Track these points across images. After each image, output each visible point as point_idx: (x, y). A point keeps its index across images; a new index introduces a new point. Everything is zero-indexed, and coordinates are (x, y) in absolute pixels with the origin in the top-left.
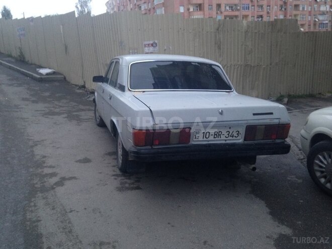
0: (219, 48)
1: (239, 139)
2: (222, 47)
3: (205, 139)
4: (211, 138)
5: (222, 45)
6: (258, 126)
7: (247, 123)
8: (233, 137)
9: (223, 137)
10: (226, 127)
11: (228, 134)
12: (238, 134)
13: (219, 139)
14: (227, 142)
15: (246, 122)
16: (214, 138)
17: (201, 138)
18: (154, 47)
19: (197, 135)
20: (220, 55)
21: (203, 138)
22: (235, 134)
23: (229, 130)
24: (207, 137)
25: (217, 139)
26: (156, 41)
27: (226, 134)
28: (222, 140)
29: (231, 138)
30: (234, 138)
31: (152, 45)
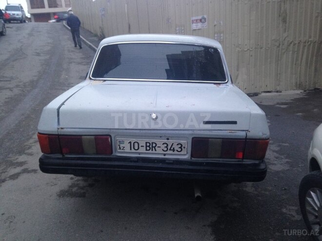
0: (284, 21)
1: (185, 155)
2: (288, 20)
3: (133, 151)
4: (142, 150)
5: (288, 17)
6: (210, 139)
7: (192, 134)
8: (174, 150)
9: (159, 150)
10: (161, 137)
11: (167, 147)
12: (181, 148)
13: (154, 152)
14: (167, 157)
15: (190, 132)
16: (146, 150)
17: (127, 149)
18: (203, 22)
19: (122, 145)
20: (285, 29)
21: (131, 149)
22: (177, 148)
23: (166, 141)
24: (136, 148)
25: (150, 151)
26: (205, 16)
27: (163, 147)
28: (159, 154)
29: (171, 152)
30: (176, 152)
31: (201, 20)
